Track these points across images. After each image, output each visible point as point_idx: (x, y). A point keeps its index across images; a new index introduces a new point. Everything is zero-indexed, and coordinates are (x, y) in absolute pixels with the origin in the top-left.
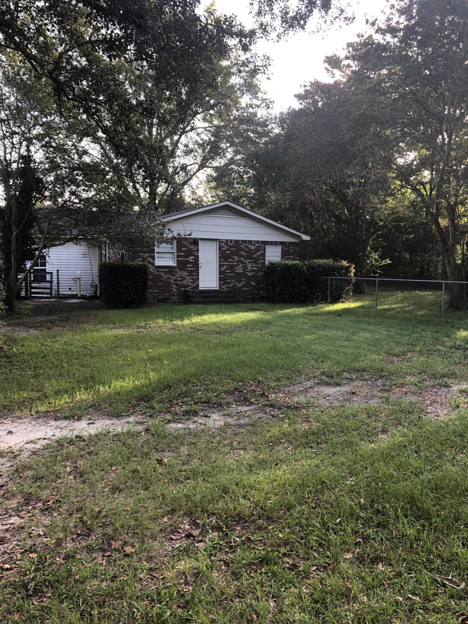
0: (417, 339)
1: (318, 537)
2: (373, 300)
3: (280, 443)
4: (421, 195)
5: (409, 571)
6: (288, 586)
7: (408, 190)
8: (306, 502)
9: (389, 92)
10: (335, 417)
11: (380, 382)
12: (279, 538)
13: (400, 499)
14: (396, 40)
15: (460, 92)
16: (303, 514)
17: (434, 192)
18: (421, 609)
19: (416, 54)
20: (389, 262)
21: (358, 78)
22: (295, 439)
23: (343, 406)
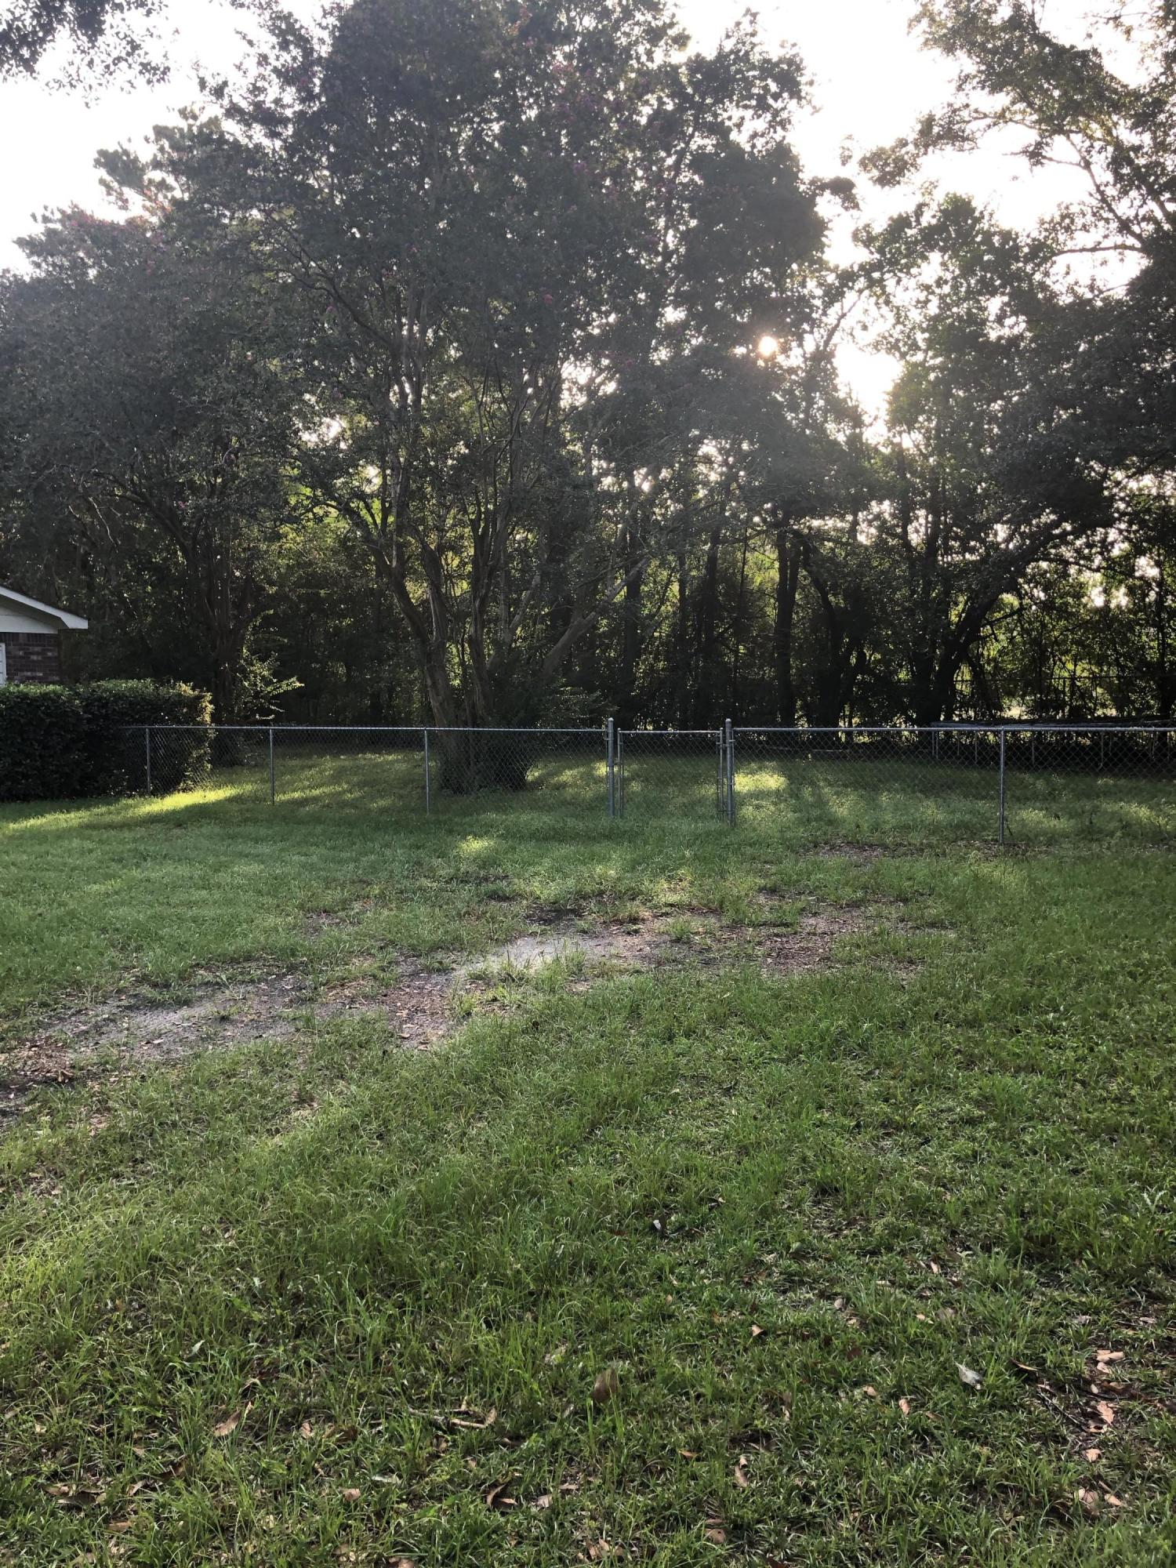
0: (374, 869)
1: (144, 1402)
2: (263, 781)
3: (28, 1181)
4: (359, 523)
5: (373, 1418)
6: (66, 1553)
7: (331, 509)
8: (109, 1322)
9: (270, 268)
10: (179, 1087)
11: (288, 982)
12: (34, 1438)
13: (348, 1257)
14: (278, 143)
15: (432, 289)
16: (102, 1355)
17: (391, 519)
18: (403, 1501)
19: (327, 186)
20: (298, 684)
21: (188, 220)
22: (71, 1163)
23: (197, 1056)
